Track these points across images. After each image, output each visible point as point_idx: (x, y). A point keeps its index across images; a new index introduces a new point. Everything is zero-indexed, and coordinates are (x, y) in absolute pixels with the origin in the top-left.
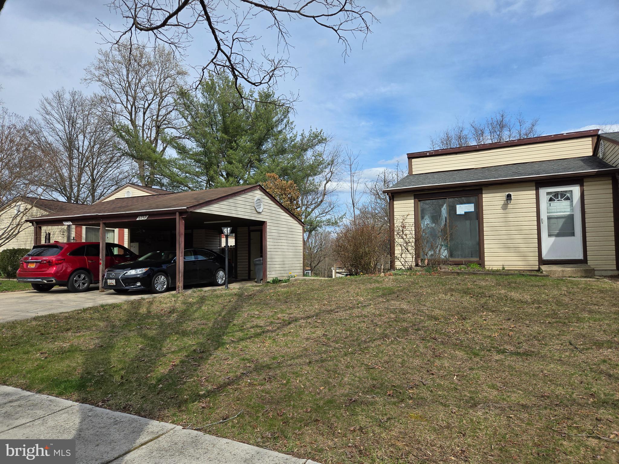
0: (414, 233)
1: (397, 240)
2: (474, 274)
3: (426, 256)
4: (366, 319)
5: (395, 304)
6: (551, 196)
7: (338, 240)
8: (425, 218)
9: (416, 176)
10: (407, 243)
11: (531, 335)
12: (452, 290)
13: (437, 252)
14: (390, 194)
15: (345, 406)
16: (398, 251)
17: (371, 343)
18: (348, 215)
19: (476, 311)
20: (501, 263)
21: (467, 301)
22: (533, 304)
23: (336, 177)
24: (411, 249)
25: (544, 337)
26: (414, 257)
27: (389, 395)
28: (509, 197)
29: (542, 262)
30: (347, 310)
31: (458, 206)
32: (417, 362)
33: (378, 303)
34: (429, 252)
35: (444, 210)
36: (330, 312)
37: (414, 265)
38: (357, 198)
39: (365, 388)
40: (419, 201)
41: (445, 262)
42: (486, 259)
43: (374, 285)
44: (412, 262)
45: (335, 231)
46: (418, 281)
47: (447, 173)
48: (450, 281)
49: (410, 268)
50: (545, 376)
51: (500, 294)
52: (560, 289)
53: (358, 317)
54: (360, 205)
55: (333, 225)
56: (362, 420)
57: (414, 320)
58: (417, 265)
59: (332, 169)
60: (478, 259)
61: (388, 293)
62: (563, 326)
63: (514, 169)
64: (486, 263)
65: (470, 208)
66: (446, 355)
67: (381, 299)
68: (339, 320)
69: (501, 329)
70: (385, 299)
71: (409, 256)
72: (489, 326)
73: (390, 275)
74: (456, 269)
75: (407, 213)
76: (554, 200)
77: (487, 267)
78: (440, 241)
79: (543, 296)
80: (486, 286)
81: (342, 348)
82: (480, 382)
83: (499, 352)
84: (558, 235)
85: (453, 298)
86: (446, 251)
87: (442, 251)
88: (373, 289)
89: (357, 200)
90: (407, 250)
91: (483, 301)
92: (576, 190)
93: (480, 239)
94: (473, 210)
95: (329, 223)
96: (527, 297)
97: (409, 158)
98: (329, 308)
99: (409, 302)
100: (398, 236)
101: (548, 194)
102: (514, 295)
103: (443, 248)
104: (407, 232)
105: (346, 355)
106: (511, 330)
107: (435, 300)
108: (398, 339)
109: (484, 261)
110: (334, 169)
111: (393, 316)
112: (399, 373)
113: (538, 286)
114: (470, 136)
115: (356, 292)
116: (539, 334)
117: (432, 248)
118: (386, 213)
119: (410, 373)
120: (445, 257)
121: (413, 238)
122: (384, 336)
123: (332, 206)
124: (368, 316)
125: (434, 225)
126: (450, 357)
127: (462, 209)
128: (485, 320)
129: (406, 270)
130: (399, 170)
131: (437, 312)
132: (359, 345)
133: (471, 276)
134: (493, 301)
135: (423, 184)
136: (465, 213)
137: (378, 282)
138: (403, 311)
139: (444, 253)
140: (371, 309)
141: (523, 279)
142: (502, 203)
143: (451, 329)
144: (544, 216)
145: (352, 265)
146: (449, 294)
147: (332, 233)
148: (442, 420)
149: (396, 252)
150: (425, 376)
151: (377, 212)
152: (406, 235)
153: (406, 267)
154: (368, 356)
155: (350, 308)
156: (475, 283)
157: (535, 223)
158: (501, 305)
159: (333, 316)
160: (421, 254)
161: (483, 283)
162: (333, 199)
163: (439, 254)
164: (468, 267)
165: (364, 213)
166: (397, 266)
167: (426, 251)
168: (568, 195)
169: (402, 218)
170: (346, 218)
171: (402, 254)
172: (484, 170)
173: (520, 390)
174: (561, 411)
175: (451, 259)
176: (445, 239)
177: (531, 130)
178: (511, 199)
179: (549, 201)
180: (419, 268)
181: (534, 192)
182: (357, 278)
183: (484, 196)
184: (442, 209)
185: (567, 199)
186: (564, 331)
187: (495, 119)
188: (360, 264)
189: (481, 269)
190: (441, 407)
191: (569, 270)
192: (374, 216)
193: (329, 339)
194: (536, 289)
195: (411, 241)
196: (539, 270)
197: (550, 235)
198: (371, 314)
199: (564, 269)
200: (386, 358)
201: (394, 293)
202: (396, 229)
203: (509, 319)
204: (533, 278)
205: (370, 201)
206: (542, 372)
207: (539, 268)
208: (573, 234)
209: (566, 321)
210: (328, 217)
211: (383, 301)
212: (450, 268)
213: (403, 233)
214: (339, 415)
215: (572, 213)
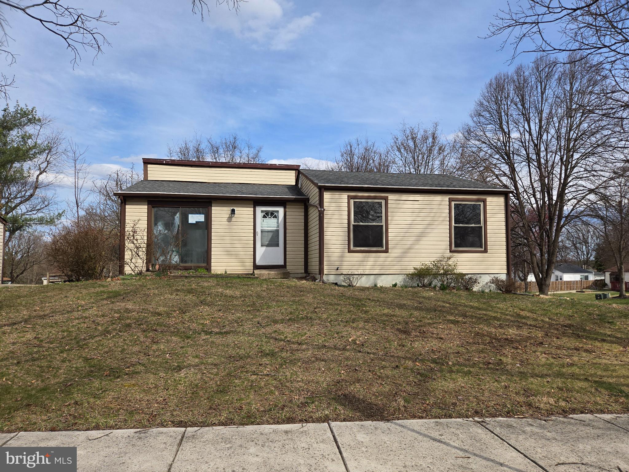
0: (146, 238)
1: (126, 244)
2: (200, 277)
3: (157, 261)
4: (87, 320)
5: (121, 305)
6: (264, 213)
7: (54, 242)
8: (158, 224)
9: (152, 182)
10: (137, 248)
11: (233, 320)
12: (178, 290)
13: (168, 257)
14: (122, 197)
15: (60, 390)
16: (128, 255)
17: (91, 340)
18: (69, 214)
19: (196, 305)
20: (224, 268)
21: (189, 298)
22: (241, 298)
23: (55, 169)
24: (143, 254)
25: (242, 320)
26: (145, 262)
27: (106, 375)
28: (233, 211)
29: (256, 267)
30: (65, 314)
31: (190, 216)
32: (136, 349)
33: (102, 306)
34: (161, 257)
35: (177, 218)
36: (43, 317)
37: (145, 270)
38: (82, 197)
39: (81, 374)
40: (153, 207)
41: (176, 267)
42: (212, 264)
43: (98, 289)
44: (142, 267)
45: (51, 233)
46: (147, 284)
47: (182, 183)
48: (177, 283)
49: (140, 273)
50: (235, 345)
51: (217, 292)
52: (262, 287)
53: (78, 319)
54: (86, 205)
55: (47, 224)
56: (77, 397)
57: (137, 317)
58: (148, 270)
59: (48, 158)
60: (206, 265)
61: (115, 296)
62: (257, 312)
63: (239, 188)
64: (212, 268)
65: (200, 218)
66: (163, 341)
67: (105, 302)
68: (55, 323)
69: (212, 318)
70: (110, 301)
71: (140, 261)
72: (204, 316)
73: (118, 280)
74: (185, 273)
75: (137, 218)
76: (266, 217)
77: (213, 272)
78: (172, 247)
79: (249, 292)
80: (208, 286)
81: (57, 348)
82: (187, 355)
83: (207, 333)
84: (268, 246)
85: (177, 297)
86: (177, 257)
87: (173, 256)
88: (97, 293)
89: (82, 199)
90: (138, 254)
91: (203, 298)
92: (281, 210)
93: (208, 247)
94: (203, 220)
95: (41, 221)
96: (238, 293)
97: (144, 163)
98: (42, 313)
99: (135, 302)
100: (129, 241)
101: (262, 211)
102: (228, 292)
103: (174, 253)
104: (139, 237)
105: (62, 352)
106: (220, 318)
107: (161, 300)
108: (120, 334)
109: (210, 266)
110: (51, 159)
111: (116, 315)
112: (117, 359)
113: (248, 285)
114: (207, 150)
115: (76, 296)
116: (239, 318)
117: (164, 253)
118: (117, 216)
119: (128, 358)
120: (176, 262)
121: (144, 243)
122: (106, 332)
123: (46, 203)
124: (90, 317)
125: (166, 231)
126: (166, 342)
127: (193, 218)
128: (201, 312)
129: (135, 274)
130: (134, 173)
131: (161, 309)
132: (78, 342)
133: (197, 279)
134: (211, 297)
135: (158, 192)
136: (196, 222)
137: (103, 286)
138: (127, 311)
139: (176, 259)
140: (93, 311)
141: (238, 280)
142: (228, 216)
143: (172, 321)
144: (258, 230)
145: (72, 271)
146: (174, 294)
147: (46, 234)
148: (152, 383)
149: (126, 257)
150: (142, 358)
151: (106, 214)
152: (137, 240)
153: (136, 272)
154: (87, 350)
155: (68, 312)
156: (199, 284)
157: (252, 235)
158: (217, 301)
159: (47, 320)
160: (153, 259)
161: (206, 284)
162: (49, 194)
163: (170, 259)
164: (196, 271)
165: (91, 214)
166: (126, 272)
167: (157, 256)
168: (276, 214)
169: (133, 223)
170: (67, 218)
171: (132, 259)
172: (215, 185)
173: (216, 356)
174: (239, 364)
175: (182, 265)
176: (176, 246)
177: (257, 155)
178: (234, 213)
179: (263, 217)
180: (149, 273)
181: (252, 209)
182: (79, 283)
183: (213, 208)
184: (176, 217)
185: (275, 217)
186: (256, 315)
187: (229, 139)
188: (83, 270)
189: (207, 273)
190: (152, 376)
191: (273, 272)
192: (103, 219)
193: (42, 341)
194: (246, 287)
195: (142, 246)
196: (253, 274)
197: (262, 246)
198: (92, 316)
199: (270, 272)
200: (106, 350)
201: (120, 295)
202: (127, 234)
203: (220, 310)
204: (245, 279)
205: (99, 202)
206: (234, 342)
207: (253, 272)
208: (278, 245)
209: (260, 308)
210: (40, 215)
211: (108, 304)
212: (180, 273)
213: (134, 238)
214: (53, 398)
215: (278, 229)
